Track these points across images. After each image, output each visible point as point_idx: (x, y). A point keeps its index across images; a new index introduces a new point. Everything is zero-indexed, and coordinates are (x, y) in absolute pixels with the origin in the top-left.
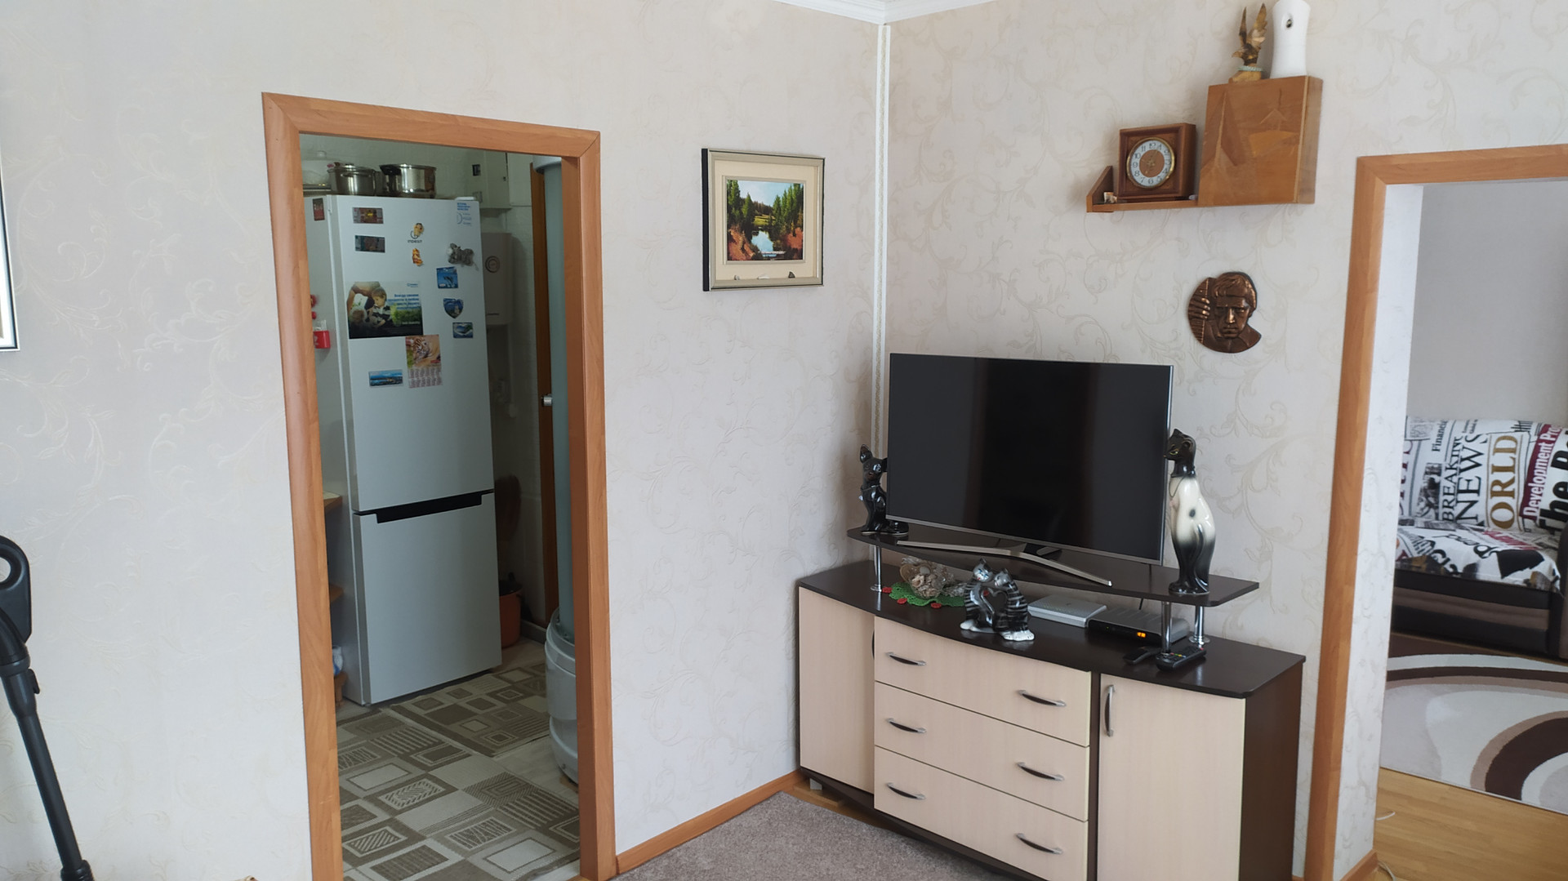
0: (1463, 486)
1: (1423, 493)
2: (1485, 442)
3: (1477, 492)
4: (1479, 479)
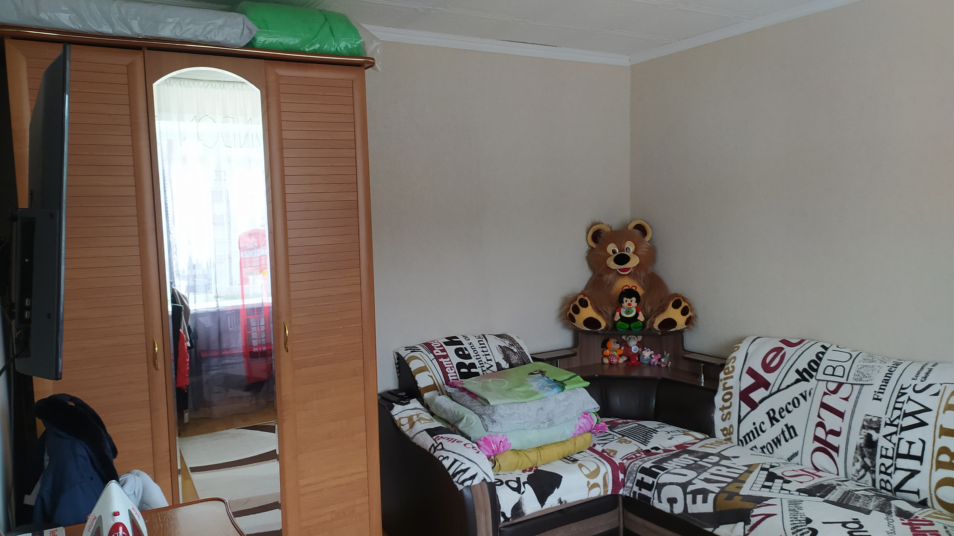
0: (903, 450)
1: (859, 452)
2: (937, 394)
3: (920, 459)
4: (924, 442)
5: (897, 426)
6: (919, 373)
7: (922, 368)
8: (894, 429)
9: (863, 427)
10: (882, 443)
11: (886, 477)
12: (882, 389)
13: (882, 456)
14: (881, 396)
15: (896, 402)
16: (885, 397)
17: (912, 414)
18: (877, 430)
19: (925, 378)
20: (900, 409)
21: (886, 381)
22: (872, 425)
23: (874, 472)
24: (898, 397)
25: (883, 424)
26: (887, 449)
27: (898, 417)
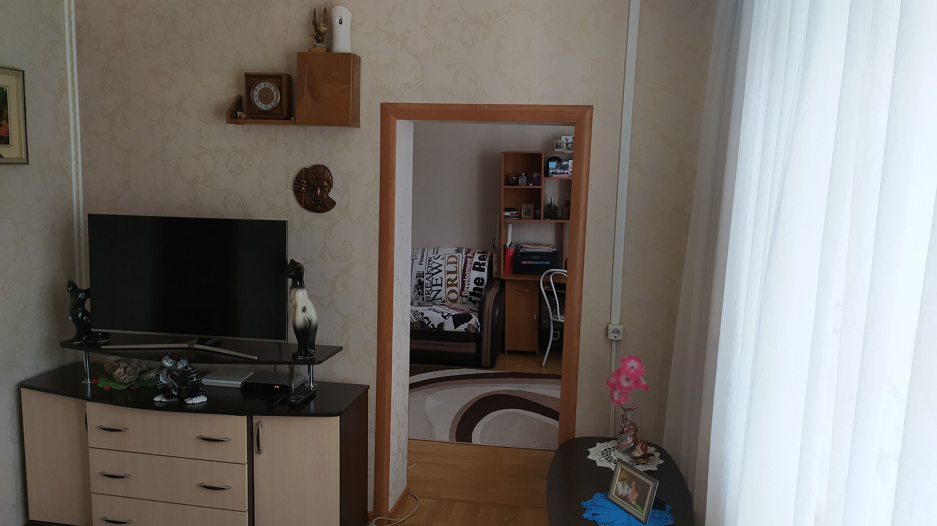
0: (434, 283)
1: (416, 288)
2: (443, 259)
3: (441, 285)
4: (442, 278)
5: (430, 274)
6: (434, 252)
7: (434, 250)
8: (430, 275)
9: (417, 277)
10: (426, 281)
11: (428, 296)
12: (422, 260)
13: (426, 287)
14: (422, 263)
15: (429, 264)
16: (424, 263)
17: (436, 268)
18: (423, 277)
19: (437, 253)
20: (431, 267)
21: (423, 256)
22: (420, 275)
23: (423, 295)
24: (429, 262)
25: (425, 274)
26: (428, 284)
27: (431, 270)
